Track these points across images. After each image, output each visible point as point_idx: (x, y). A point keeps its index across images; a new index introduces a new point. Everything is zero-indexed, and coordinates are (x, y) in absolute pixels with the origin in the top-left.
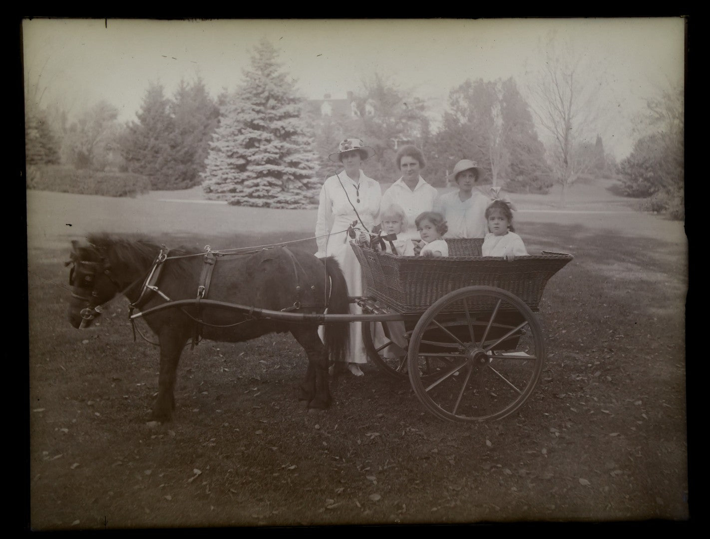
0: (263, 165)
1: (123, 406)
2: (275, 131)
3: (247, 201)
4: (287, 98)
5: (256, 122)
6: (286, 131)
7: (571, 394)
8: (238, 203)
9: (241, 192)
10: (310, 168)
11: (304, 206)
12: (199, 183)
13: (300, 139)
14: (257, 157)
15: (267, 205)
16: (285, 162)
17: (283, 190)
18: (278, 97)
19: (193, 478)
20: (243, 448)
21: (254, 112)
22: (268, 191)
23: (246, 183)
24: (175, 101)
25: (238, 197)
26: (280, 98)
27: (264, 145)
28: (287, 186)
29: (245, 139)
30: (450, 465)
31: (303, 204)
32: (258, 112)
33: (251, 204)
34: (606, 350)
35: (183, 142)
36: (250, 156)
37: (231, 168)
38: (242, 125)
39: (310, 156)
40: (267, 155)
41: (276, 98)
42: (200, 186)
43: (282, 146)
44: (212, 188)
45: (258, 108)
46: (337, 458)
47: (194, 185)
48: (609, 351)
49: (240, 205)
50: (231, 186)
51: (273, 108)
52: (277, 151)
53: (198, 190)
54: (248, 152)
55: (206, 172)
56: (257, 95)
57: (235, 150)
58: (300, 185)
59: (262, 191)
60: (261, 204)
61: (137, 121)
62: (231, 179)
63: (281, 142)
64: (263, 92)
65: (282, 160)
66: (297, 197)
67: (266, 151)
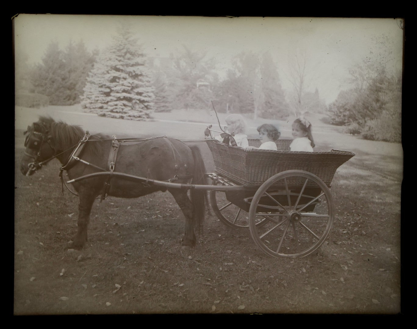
0: (121, 93)
1: (58, 239)
2: (129, 73)
3: (110, 115)
4: (137, 54)
5: (118, 67)
6: (135, 73)
7: (344, 242)
8: (104, 115)
9: (107, 108)
10: (150, 97)
11: (144, 119)
12: (79, 102)
13: (145, 79)
14: (118, 88)
15: (122, 117)
16: (134, 92)
17: (132, 109)
18: (132, 52)
19: (116, 291)
20: (145, 271)
21: (117, 61)
22: (123, 109)
23: (109, 103)
24: (66, 52)
25: (104, 111)
26: (133, 53)
27: (122, 81)
28: (135, 106)
29: (111, 76)
30: (284, 287)
31: (144, 118)
32: (120, 61)
33: (112, 116)
34: (355, 215)
35: (70, 77)
36: (113, 87)
37: (101, 94)
38: (109, 68)
39: (150, 89)
40: (124, 87)
41: (131, 54)
42: (80, 105)
43: (133, 83)
44: (87, 106)
45: (119, 58)
46: (209, 279)
47: (75, 103)
48: (358, 216)
49: (106, 117)
50: (100, 105)
51: (129, 59)
52: (130, 85)
53: (78, 107)
54: (112, 85)
55: (83, 96)
56: (119, 50)
57: (104, 83)
58: (143, 106)
59: (119, 109)
60: (118, 117)
61: (41, 62)
62: (101, 100)
63: (133, 80)
64: (123, 49)
65: (133, 91)
66: (141, 114)
67: (123, 85)
